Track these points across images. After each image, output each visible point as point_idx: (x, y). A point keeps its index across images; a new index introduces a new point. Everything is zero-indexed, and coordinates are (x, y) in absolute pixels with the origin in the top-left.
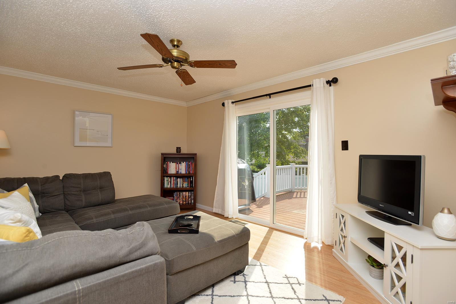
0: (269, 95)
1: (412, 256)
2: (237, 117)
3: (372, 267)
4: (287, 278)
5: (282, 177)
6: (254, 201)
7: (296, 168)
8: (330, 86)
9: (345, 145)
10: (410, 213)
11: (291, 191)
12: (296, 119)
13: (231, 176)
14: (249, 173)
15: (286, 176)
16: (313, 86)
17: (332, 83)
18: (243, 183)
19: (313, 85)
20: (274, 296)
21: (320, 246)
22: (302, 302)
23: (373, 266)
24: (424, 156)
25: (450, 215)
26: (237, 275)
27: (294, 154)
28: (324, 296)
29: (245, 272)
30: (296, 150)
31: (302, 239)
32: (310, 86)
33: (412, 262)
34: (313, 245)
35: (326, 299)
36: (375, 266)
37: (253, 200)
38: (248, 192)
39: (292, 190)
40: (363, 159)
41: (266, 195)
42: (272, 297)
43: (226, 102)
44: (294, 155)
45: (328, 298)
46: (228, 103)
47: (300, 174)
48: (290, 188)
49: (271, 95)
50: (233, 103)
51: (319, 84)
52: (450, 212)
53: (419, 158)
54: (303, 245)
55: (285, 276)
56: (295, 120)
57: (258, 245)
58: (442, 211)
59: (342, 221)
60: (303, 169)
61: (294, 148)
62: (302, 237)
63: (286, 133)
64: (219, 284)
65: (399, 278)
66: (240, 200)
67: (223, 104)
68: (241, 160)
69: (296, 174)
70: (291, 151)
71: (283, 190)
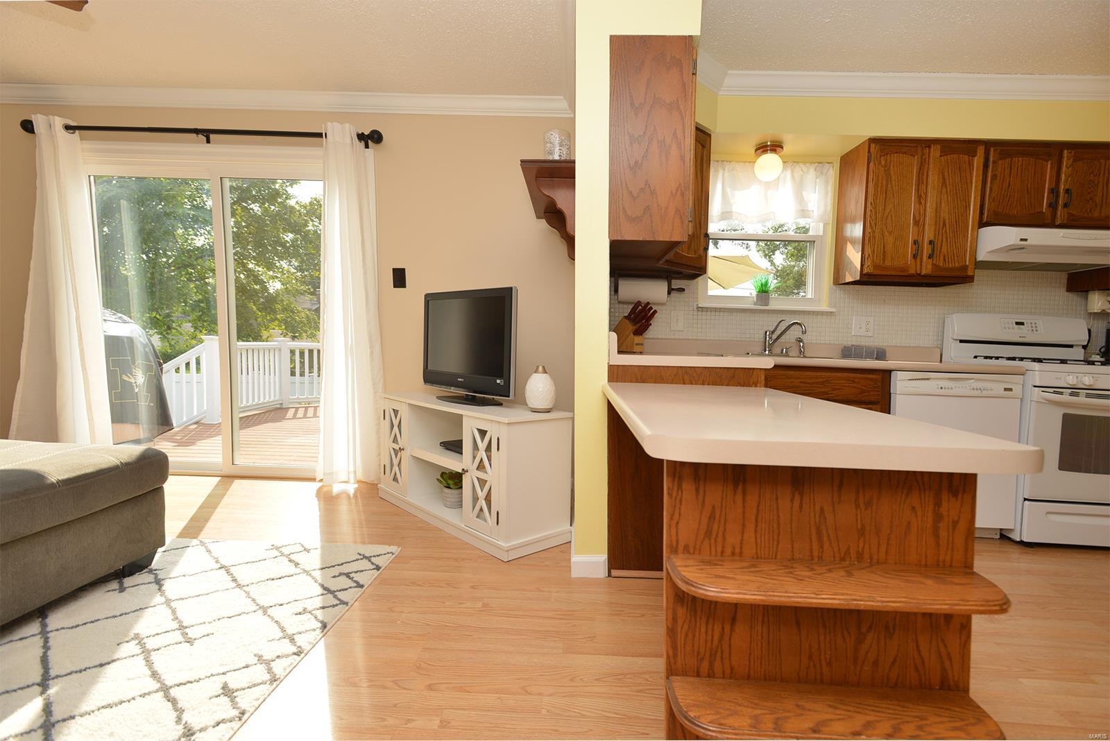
0: (207, 134)
1: (498, 439)
2: (92, 178)
3: (447, 490)
4: (277, 548)
5: (253, 379)
6: (167, 428)
7: (293, 352)
8: (367, 147)
9: (399, 278)
10: (498, 381)
11: (278, 406)
12: (289, 237)
13: (82, 350)
14: (146, 352)
15: (264, 379)
16: (326, 137)
17: (369, 141)
18: (125, 378)
19: (326, 134)
20: (243, 583)
21: (351, 488)
22: (312, 575)
23: (449, 487)
24: (516, 287)
25: (545, 375)
26: (129, 576)
27: (283, 327)
28: (360, 555)
29: (154, 565)
30: (290, 317)
31: (314, 483)
32: (319, 135)
33: (498, 449)
34: (337, 488)
35: (365, 557)
36: (451, 486)
37: (162, 425)
38: (144, 405)
39: (281, 404)
40: (431, 300)
41: (205, 417)
42: (239, 586)
43: (39, 121)
44: (286, 328)
45: (367, 555)
46: (50, 127)
47: (302, 374)
48: (277, 398)
49: (212, 136)
50: (68, 128)
51: (341, 135)
52: (545, 372)
53: (509, 291)
54: (315, 492)
55: (273, 547)
56: (286, 239)
57: (191, 512)
58: (536, 371)
59: (396, 423)
60: (311, 352)
61: (285, 309)
62: (313, 480)
63: (260, 269)
64: (66, 606)
65: (482, 482)
66: (119, 426)
67: (28, 126)
68: (114, 314)
69: (293, 374)
70: (276, 319)
71: (257, 405)
